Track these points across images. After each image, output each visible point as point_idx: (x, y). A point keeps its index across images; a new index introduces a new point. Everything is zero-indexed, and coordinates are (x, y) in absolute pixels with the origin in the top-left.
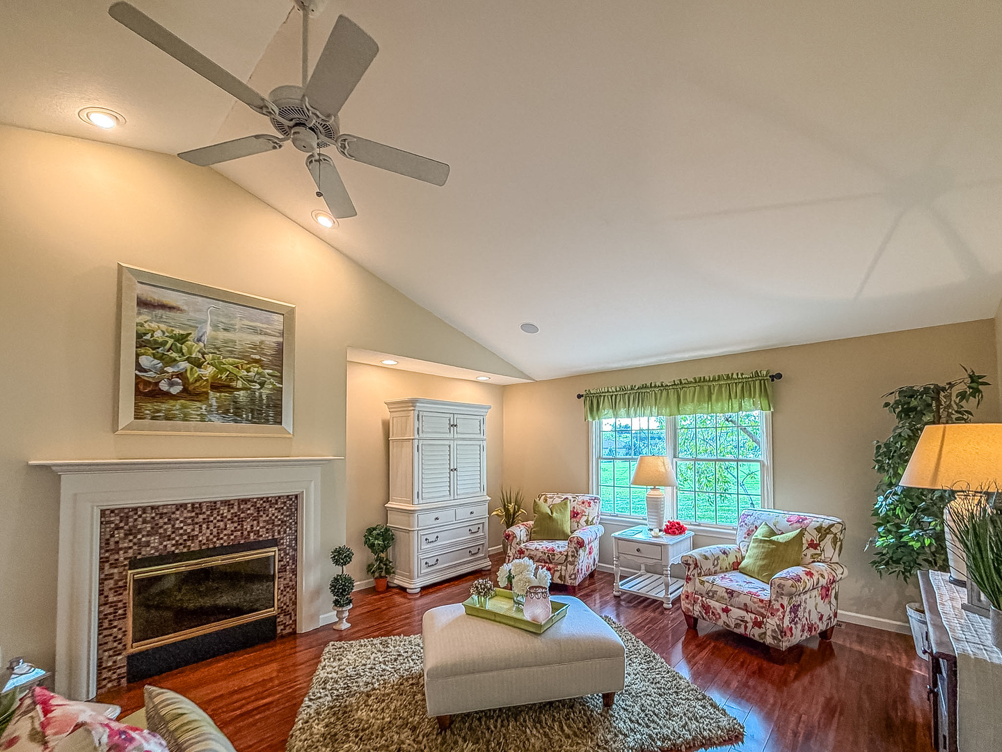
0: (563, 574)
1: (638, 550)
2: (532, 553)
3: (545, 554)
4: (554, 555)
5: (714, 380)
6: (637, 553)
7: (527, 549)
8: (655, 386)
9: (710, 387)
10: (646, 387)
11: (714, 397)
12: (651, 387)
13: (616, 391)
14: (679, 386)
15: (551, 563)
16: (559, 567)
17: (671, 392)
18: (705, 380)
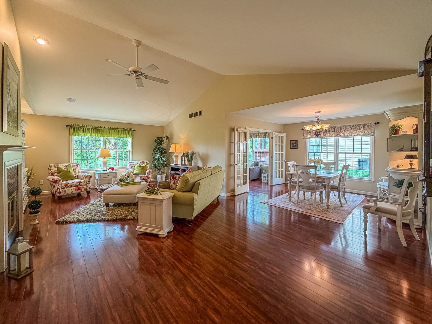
0: (86, 188)
1: (108, 175)
2: (71, 184)
3: (78, 183)
4: (82, 183)
5: (120, 129)
6: (108, 176)
7: (69, 183)
8: (102, 127)
9: (119, 130)
10: (98, 127)
11: (120, 133)
12: (100, 127)
13: (86, 127)
14: (110, 129)
15: (80, 186)
16: (84, 186)
17: (108, 130)
18: (117, 128)
